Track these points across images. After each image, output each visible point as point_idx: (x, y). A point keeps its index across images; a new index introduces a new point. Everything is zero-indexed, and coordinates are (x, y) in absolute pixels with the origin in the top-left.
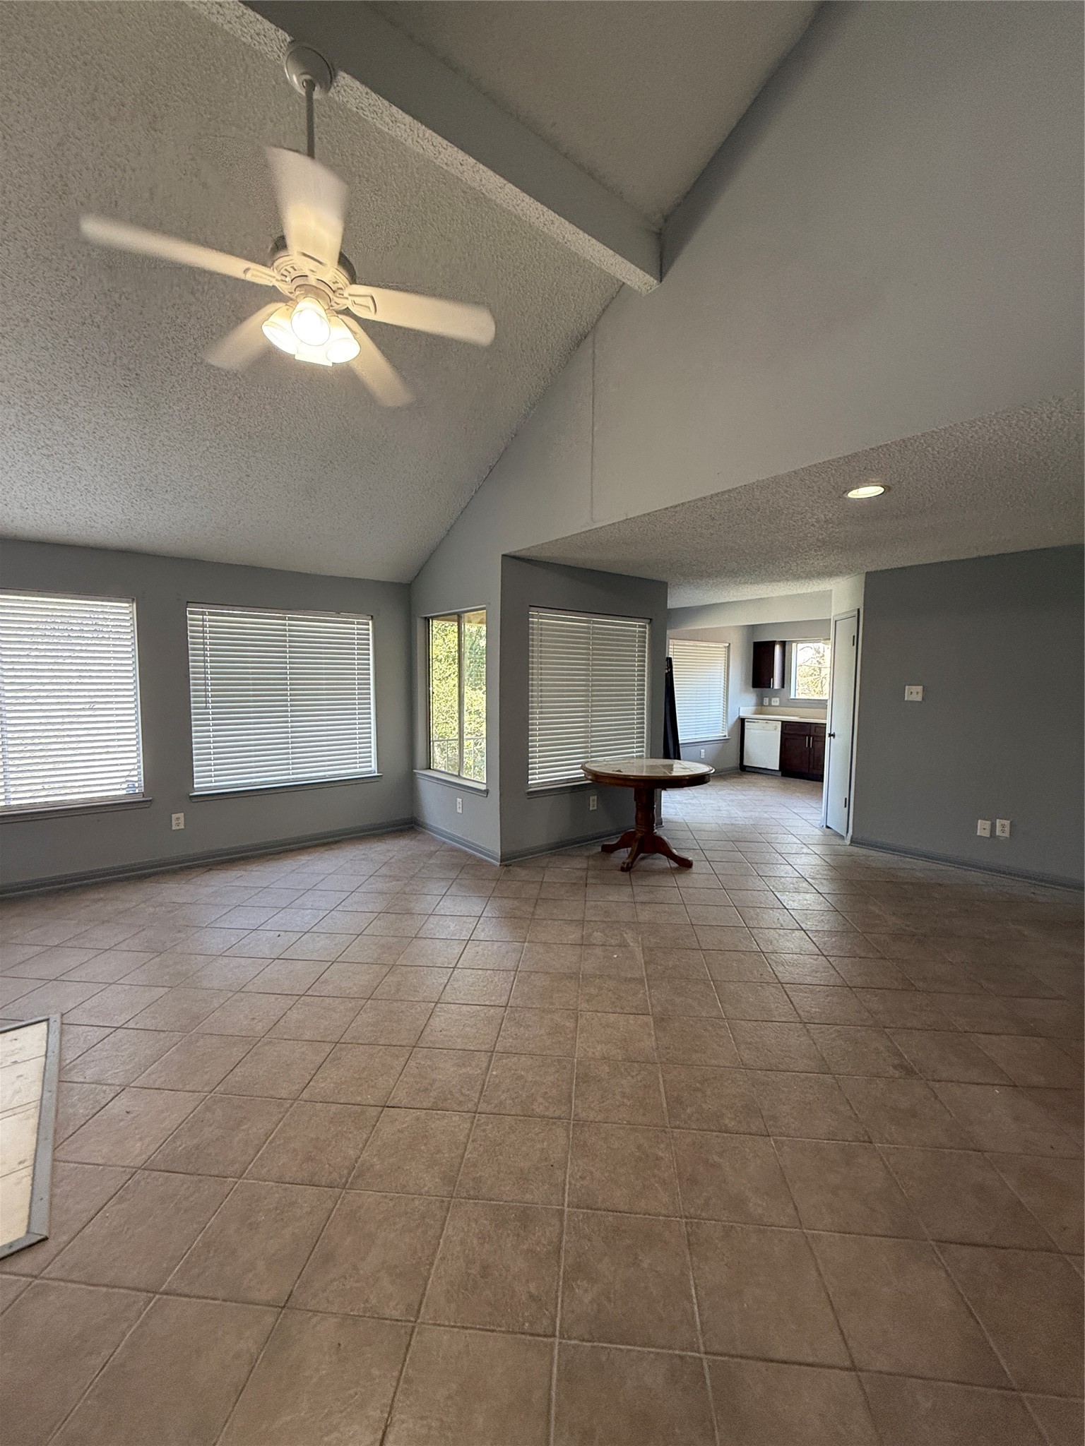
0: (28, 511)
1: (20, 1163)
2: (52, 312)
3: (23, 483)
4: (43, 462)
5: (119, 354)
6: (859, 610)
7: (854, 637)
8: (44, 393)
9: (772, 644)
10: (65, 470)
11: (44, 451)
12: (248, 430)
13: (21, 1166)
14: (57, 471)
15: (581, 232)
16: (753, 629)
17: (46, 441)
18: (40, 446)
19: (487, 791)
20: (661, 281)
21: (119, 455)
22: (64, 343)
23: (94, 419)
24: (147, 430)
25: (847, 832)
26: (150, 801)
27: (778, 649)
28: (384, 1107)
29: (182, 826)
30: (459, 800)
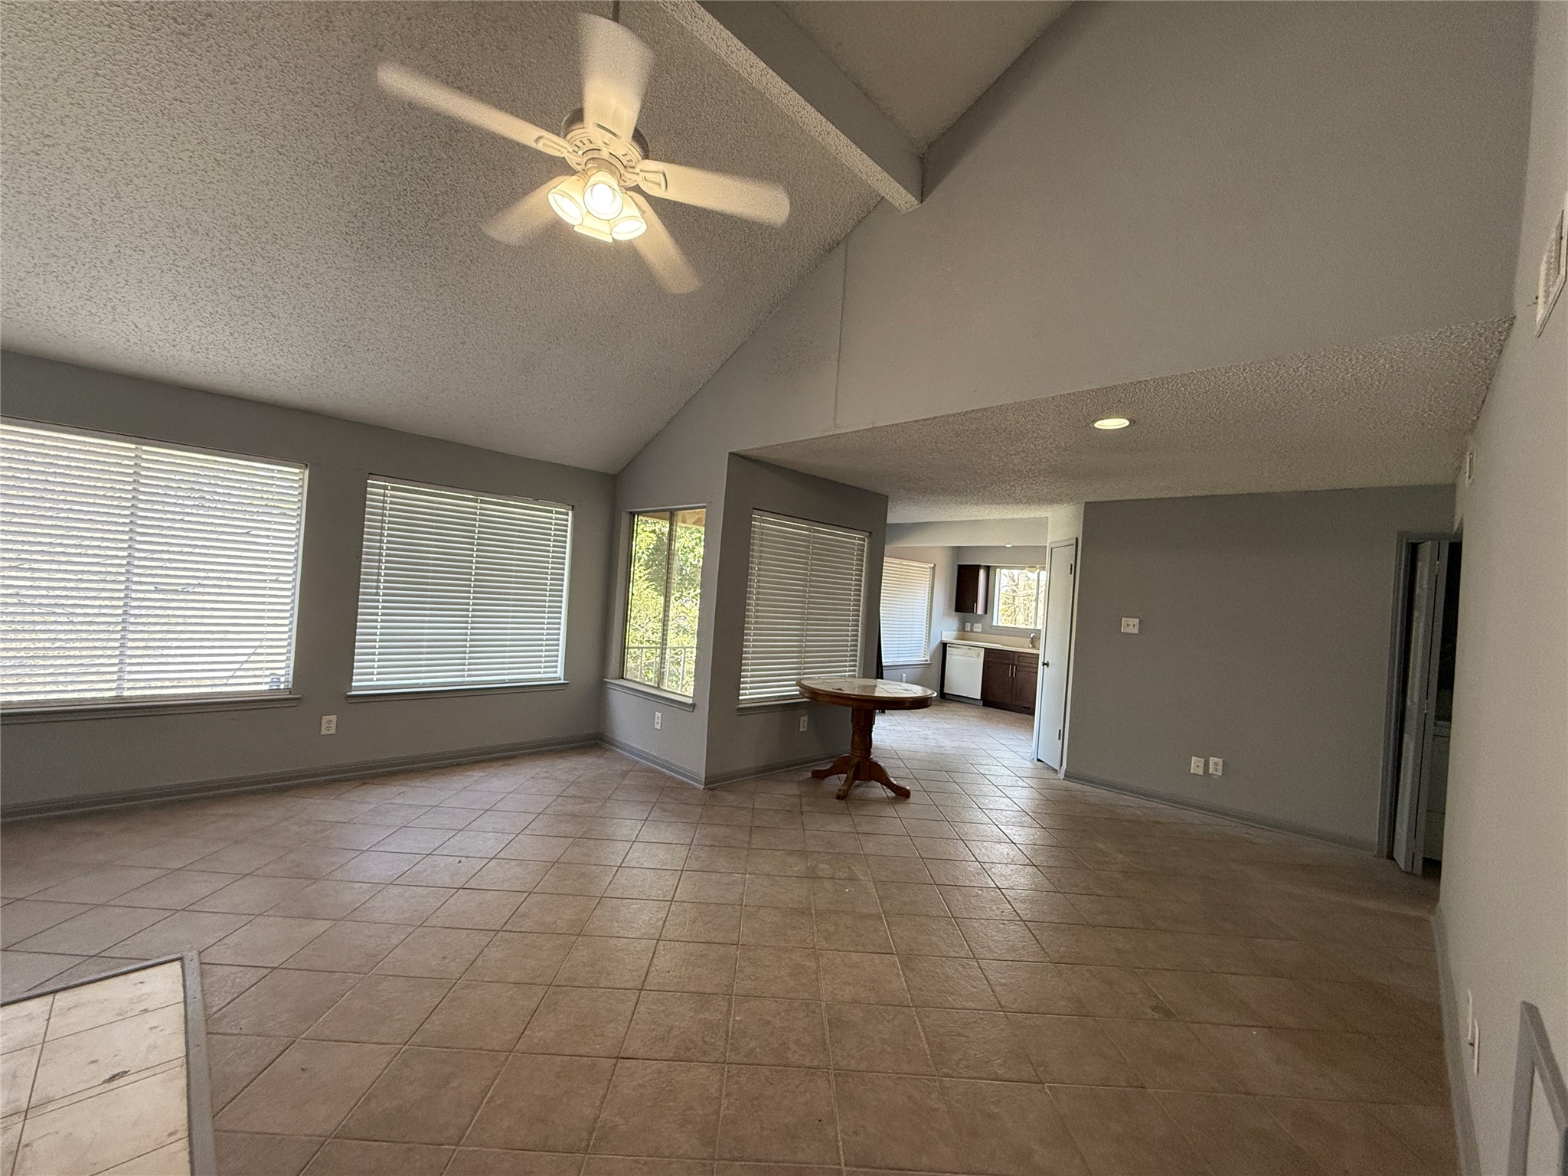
0: (199, 355)
1: (170, 1135)
2: (282, 147)
3: (202, 324)
4: (231, 304)
5: (348, 199)
6: (1077, 539)
7: (1071, 565)
8: (253, 230)
9: (977, 568)
10: (254, 315)
11: (237, 292)
12: (473, 295)
13: (173, 1138)
14: (245, 315)
15: (854, 146)
16: (958, 550)
17: (240, 280)
18: (232, 286)
19: (693, 705)
20: (922, 202)
21: (323, 305)
22: (289, 180)
23: (302, 264)
24: (360, 283)
25: (1061, 765)
26: (298, 699)
27: (982, 574)
28: (617, 1058)
29: (333, 731)
30: (659, 714)
